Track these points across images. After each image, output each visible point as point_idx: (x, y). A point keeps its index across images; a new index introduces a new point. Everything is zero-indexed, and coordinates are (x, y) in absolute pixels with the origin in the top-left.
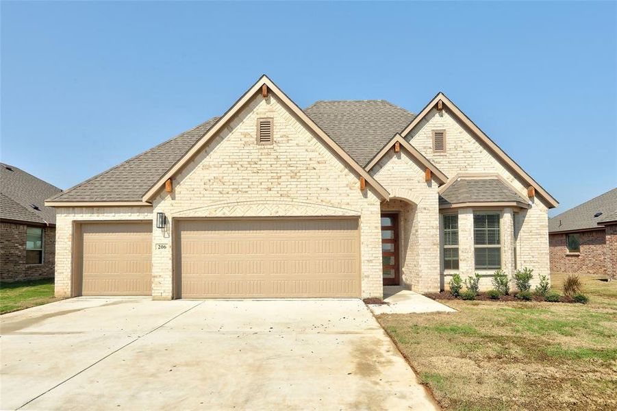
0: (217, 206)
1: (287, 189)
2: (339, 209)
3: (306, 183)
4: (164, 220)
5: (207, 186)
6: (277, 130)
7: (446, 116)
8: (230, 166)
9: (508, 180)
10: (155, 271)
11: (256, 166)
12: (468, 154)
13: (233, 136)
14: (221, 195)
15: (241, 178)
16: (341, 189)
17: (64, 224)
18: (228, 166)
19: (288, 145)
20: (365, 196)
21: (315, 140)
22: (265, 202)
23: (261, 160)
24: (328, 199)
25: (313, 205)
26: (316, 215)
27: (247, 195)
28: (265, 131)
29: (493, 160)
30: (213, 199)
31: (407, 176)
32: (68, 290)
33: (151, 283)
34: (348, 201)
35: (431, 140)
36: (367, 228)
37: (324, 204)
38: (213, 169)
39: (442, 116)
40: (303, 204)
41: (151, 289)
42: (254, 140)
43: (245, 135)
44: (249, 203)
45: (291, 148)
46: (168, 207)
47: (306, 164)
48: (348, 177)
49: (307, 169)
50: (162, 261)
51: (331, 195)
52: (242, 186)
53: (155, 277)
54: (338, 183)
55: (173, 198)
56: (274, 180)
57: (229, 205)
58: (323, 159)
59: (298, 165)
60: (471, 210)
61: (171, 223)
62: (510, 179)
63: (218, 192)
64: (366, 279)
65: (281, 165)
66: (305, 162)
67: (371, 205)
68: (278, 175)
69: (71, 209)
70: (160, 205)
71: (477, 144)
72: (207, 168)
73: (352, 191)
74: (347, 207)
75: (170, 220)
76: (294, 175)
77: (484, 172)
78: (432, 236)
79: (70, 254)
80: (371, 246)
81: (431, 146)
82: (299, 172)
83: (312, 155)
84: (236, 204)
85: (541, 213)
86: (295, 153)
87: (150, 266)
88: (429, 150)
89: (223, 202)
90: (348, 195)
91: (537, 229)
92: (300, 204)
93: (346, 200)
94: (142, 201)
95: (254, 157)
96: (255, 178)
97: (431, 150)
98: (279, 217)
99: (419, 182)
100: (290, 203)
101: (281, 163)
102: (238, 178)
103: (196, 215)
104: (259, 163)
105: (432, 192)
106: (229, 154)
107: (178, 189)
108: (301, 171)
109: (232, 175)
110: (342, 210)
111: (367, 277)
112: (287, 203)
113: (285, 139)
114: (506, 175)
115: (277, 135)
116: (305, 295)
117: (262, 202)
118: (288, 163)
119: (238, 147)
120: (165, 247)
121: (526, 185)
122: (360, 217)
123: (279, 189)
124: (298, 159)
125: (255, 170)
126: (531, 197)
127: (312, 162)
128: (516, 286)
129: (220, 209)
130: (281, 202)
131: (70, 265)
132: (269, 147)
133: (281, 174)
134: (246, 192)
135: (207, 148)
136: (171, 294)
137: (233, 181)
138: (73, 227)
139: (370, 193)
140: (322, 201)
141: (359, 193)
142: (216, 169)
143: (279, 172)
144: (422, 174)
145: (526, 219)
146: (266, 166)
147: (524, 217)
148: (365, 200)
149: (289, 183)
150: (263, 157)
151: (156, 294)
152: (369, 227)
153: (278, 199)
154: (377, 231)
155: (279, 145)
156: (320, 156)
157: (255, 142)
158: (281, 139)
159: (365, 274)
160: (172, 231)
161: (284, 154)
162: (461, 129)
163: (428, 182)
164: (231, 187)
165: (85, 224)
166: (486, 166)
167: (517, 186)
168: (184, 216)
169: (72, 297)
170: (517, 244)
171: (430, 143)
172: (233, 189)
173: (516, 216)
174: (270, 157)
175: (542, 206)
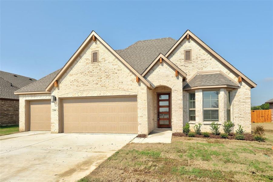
0: (76, 92)
1: (104, 83)
2: (127, 92)
3: (113, 80)
4: (55, 99)
5: (72, 84)
6: (100, 56)
7: (192, 42)
8: (81, 74)
9: (226, 74)
10: (52, 121)
11: (91, 73)
12: (204, 61)
13: (82, 60)
14: (77, 87)
15: (85, 79)
16: (128, 82)
17: (22, 101)
18: (80, 74)
19: (105, 63)
20: (140, 85)
21: (116, 60)
22: (95, 90)
23: (93, 71)
24: (123, 87)
25: (116, 90)
26: (117, 95)
27: (88, 87)
28: (95, 57)
29: (218, 63)
30: (74, 89)
31: (166, 74)
32: (24, 128)
33: (50, 126)
34: (132, 88)
35: (184, 55)
36: (140, 101)
37: (120, 90)
38: (74, 76)
39: (190, 42)
40: (111, 90)
41: (50, 128)
42: (90, 61)
43: (87, 59)
44: (88, 90)
45: (106, 64)
46: (56, 93)
47: (113, 71)
48: (131, 76)
49: (113, 73)
50: (55, 117)
51: (124, 85)
52: (86, 83)
53: (52, 123)
54: (127, 79)
55: (59, 89)
56: (99, 79)
57: (81, 91)
58: (120, 68)
59: (109, 72)
60: (201, 90)
61: (58, 100)
62: (228, 73)
63: (76, 86)
64: (140, 125)
65: (102, 72)
66: (112, 70)
67: (142, 89)
68: (101, 77)
69: (24, 95)
70: (53, 92)
71: (209, 55)
72: (71, 75)
73: (133, 83)
74: (131, 91)
75: (57, 99)
76: (108, 77)
77: (212, 70)
78: (179, 104)
79: (24, 114)
80: (142, 109)
81: (183, 58)
82: (110, 75)
83: (115, 67)
84: (83, 91)
85: (246, 91)
86: (108, 67)
87: (50, 118)
88: (182, 60)
89: (78, 90)
90: (132, 85)
91: (244, 99)
92: (110, 90)
93: (131, 87)
94: (45, 91)
95: (91, 69)
96: (91, 79)
97: (184, 60)
98: (101, 96)
99: (172, 77)
100: (106, 90)
101: (102, 71)
102: (84, 79)
103: (68, 96)
104: (93, 72)
105: (179, 82)
106: (80, 69)
107: (60, 85)
108: (111, 75)
109: (82, 78)
110: (129, 92)
111: (140, 124)
112: (104, 90)
113: (104, 60)
114: (225, 71)
115: (100, 58)
116: (115, 132)
117: (94, 90)
118: (105, 71)
119: (84, 65)
120: (56, 111)
121: (237, 75)
122: (137, 95)
123: (101, 84)
124: (109, 69)
125: (91, 75)
126: (240, 82)
127: (115, 70)
128: (223, 130)
129: (77, 93)
130: (102, 90)
131: (24, 118)
132: (96, 64)
133: (102, 77)
134: (88, 85)
135: (71, 67)
136: (58, 131)
137: (82, 81)
138: (25, 102)
139: (142, 84)
140: (120, 88)
141: (136, 84)
142: (75, 76)
143: (101, 75)
144: (174, 73)
145: (237, 94)
146: (96, 73)
147: (236, 93)
148: (140, 87)
149: (105, 81)
150: (94, 69)
151: (52, 131)
152: (141, 100)
153: (101, 88)
154: (145, 102)
155: (101, 63)
156: (119, 67)
157: (91, 62)
158: (102, 60)
159: (139, 123)
160: (59, 103)
161: (103, 67)
162: (200, 48)
163: (177, 76)
164: (81, 83)
165: (31, 101)
166: (214, 67)
167: (232, 76)
168: (63, 97)
169: (25, 131)
170: (231, 108)
171: (183, 57)
172: (82, 84)
173: (231, 93)
174: (97, 69)
175: (247, 87)
